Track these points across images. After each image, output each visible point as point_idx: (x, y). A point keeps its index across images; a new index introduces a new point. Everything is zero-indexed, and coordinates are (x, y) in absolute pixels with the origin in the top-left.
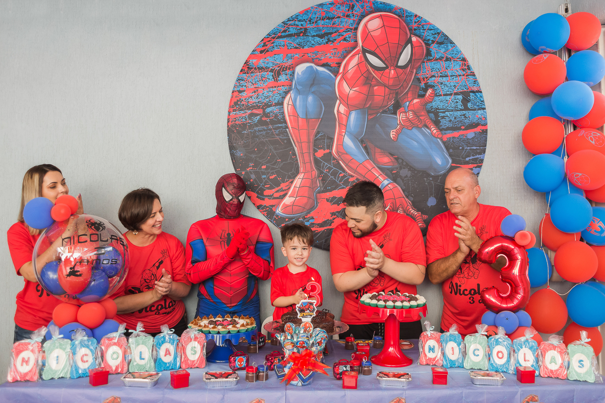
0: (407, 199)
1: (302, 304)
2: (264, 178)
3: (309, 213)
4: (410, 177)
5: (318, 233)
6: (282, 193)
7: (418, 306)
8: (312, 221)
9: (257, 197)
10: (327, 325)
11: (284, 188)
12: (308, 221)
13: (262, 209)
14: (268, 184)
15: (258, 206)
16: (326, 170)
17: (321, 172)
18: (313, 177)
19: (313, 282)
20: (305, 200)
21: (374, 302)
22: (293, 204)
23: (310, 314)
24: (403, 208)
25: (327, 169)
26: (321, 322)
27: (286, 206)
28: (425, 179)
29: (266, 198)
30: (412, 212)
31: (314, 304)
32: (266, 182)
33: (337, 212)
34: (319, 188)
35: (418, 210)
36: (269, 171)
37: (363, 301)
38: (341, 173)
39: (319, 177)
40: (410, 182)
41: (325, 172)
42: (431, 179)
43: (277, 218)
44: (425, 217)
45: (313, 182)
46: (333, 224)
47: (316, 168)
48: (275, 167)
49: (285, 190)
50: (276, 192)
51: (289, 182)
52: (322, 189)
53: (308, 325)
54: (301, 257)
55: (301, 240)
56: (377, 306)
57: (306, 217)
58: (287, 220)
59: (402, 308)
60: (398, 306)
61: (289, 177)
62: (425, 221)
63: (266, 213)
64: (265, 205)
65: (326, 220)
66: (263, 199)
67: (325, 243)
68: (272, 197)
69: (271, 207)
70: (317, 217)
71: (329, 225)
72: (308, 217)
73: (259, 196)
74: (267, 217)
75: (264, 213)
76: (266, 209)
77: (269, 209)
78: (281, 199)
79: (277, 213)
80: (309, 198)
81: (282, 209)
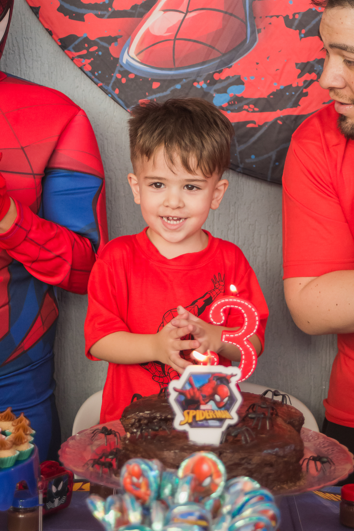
1: (189, 381)
3: (226, 64)
5: (255, 130)
8: (235, 91)
9: (61, 9)
10: (277, 455)
12: (224, 90)
13: (77, 49)
15: (62, 40)
19: (231, 299)
20: (216, 21)
22: (177, 35)
23: (221, 414)
26: (258, 446)
29: (90, 15)
31: (234, 381)
33: (319, 61)
43: (124, 81)
46: (303, 102)
54: (177, 213)
55: (178, 159)
57: (216, 77)
58: (156, 85)
63: (89, 61)
64: (85, 35)
65: (282, 87)
66: (80, 17)
67: (277, 164)
68: (108, 11)
69: (106, 42)
70: (252, 78)
71: (290, 104)
72: (223, 76)
73: (67, 6)
74: (93, 77)
75: (83, 61)
76: (88, 51)
77: (97, 51)
78: (138, 17)
79: (124, 61)
80: (229, 14)
81: (142, 51)
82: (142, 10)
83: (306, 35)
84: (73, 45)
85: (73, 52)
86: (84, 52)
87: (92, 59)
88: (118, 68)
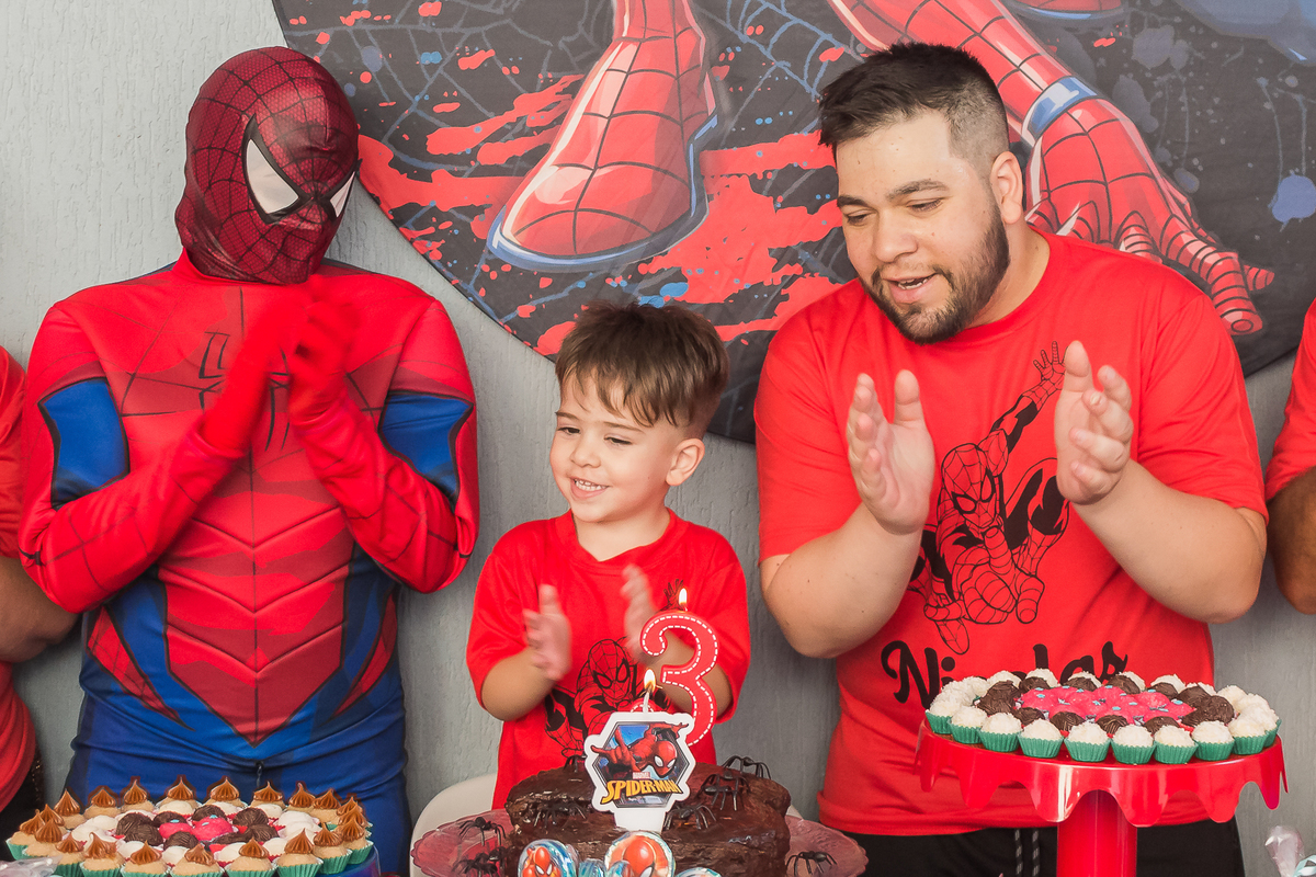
0: (1165, 185)
1: (615, 736)
2: (432, 67)
3: (659, 248)
4: (1185, 71)
6: (521, 146)
7: (1236, 749)
8: (673, 291)
9: (395, 163)
10: (749, 846)
11: (534, 120)
12: (654, 292)
13: (420, 225)
14: (451, 100)
15: (395, 212)
16: (749, 31)
17: (725, 40)
18: (684, 65)
19: (678, 616)
20: (642, 181)
21: (1003, 725)
22: (579, 203)
24: (1144, 229)
25: (755, 24)
27: (541, 215)
28: (1263, 82)
29: (440, 173)
30: (1193, 249)
31: (683, 735)
32: (441, 84)
33: (806, 246)
34: (713, 123)
35: (1224, 242)
36: (456, 29)
37: (945, 722)
38: (827, 45)
39: (713, 63)
40: (1183, 98)
41: (744, 37)
42: (1292, 81)
43: (493, 275)
44: (1262, 277)
45: (684, 90)
46: (780, 309)
47: (700, 19)
48: (487, 8)
49: (539, 130)
50: (494, 138)
51: (558, 87)
52: (731, 126)
53: (644, 852)
56: (1019, 750)
57: (642, 269)
58: (545, 283)
59: (1153, 760)
60: (1130, 751)
61: (561, 64)
62: (1259, 300)
63: (438, 244)
64: (433, 204)
65: (747, 286)
66: (425, 176)
67: (741, 408)
68: (470, 165)
69: (465, 214)
70: (700, 271)
71: (760, 313)
72: (653, 269)
73: (404, 158)
74: (444, 270)
75: (429, 244)
76: (437, 228)
77: (451, 228)
78: (517, 175)
79: (495, 245)
80: (662, 171)
81: (524, 229)
82: (524, 164)
83: (784, 205)
84: (413, 219)
85: (413, 231)
86: (431, 230)
87: (443, 241)
88: (485, 255)
